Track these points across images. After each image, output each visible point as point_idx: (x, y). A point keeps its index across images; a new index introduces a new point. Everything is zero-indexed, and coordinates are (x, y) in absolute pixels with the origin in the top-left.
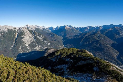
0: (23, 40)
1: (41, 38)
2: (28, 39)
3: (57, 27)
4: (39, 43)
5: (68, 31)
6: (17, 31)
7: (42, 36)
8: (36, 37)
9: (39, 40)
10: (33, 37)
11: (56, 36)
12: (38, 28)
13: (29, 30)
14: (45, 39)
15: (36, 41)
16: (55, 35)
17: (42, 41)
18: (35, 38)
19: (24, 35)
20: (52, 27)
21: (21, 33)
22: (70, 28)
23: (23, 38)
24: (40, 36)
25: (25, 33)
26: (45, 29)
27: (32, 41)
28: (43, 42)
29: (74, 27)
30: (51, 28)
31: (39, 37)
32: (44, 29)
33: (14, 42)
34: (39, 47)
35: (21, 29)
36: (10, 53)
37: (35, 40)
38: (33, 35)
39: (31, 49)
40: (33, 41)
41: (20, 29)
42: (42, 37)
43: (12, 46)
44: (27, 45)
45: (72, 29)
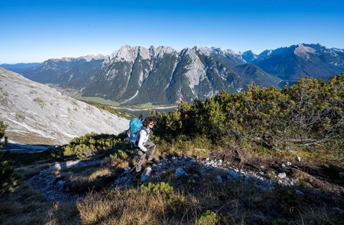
0: (188, 74)
2: (195, 73)
3: (266, 52)
4: (216, 84)
5: (303, 61)
6: (177, 56)
7: (225, 69)
8: (212, 70)
9: (218, 79)
10: (204, 72)
11: (260, 72)
12: (217, 53)
13: (199, 55)
14: (231, 78)
15: (211, 80)
16: (258, 71)
17: (224, 81)
18: (208, 74)
19: (189, 64)
20: (250, 52)
21: (184, 59)
22: (313, 51)
23: (186, 71)
24: (220, 68)
25: (191, 61)
26: (233, 56)
27: (203, 78)
28: (226, 84)
29: (332, 49)
30: (248, 55)
31: (217, 71)
33: (171, 78)
34: (214, 93)
35: (185, 53)
36: (164, 96)
37: (209, 78)
38: (206, 67)
39: (198, 95)
40: (205, 79)
42: (224, 73)
43: (168, 85)
44: (191, 86)
45: (320, 57)
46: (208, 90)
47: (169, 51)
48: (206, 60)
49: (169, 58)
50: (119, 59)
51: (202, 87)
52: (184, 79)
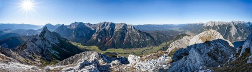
1: (242, 31)
2: (233, 31)
4: (241, 34)
6: (227, 25)
7: (243, 29)
9: (241, 33)
13: (234, 25)
14: (245, 32)
15: (239, 33)
18: (238, 31)
21: (230, 27)
23: (230, 30)
24: (241, 29)
25: (232, 27)
27: (236, 33)
28: (244, 34)
30: (249, 23)
32: (244, 24)
34: (240, 37)
38: (237, 29)
41: (229, 24)
44: (232, 35)
46: (238, 37)
47: (224, 23)
48: (236, 26)
49: (224, 25)
50: (208, 26)
51: (236, 36)
52: (230, 33)
